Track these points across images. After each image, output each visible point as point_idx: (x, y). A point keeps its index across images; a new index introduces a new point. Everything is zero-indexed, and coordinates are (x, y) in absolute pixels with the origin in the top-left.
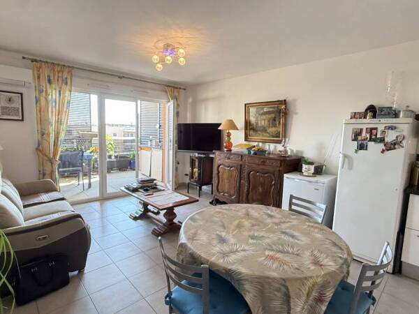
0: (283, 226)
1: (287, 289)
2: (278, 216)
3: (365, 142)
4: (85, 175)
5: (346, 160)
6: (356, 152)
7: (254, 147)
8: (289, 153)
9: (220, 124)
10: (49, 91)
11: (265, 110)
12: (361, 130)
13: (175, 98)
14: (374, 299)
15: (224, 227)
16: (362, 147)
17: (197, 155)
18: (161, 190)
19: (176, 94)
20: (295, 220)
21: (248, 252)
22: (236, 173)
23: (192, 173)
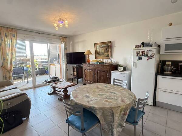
0: (111, 90)
1: (113, 111)
2: (109, 87)
3: (141, 57)
4: (25, 78)
5: (134, 64)
6: (138, 60)
7: (99, 61)
8: (113, 63)
9: (84, 52)
10: (6, 40)
11: (103, 46)
12: (139, 52)
13: (65, 42)
14: (144, 113)
15: (88, 92)
16: (140, 59)
17: (75, 66)
18: (61, 81)
19: (65, 40)
20: (116, 88)
21: (98, 100)
22: (92, 72)
23: (74, 74)
